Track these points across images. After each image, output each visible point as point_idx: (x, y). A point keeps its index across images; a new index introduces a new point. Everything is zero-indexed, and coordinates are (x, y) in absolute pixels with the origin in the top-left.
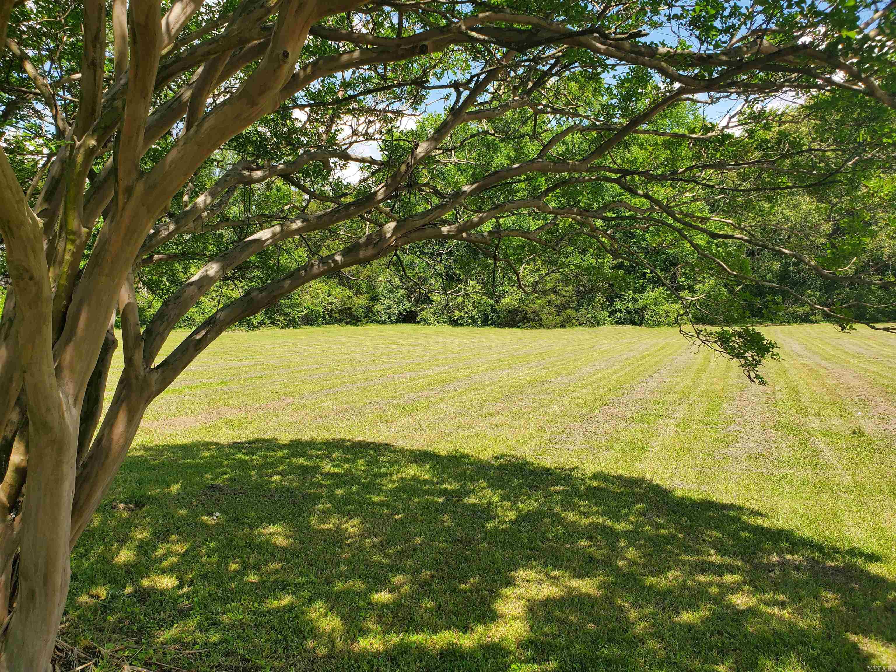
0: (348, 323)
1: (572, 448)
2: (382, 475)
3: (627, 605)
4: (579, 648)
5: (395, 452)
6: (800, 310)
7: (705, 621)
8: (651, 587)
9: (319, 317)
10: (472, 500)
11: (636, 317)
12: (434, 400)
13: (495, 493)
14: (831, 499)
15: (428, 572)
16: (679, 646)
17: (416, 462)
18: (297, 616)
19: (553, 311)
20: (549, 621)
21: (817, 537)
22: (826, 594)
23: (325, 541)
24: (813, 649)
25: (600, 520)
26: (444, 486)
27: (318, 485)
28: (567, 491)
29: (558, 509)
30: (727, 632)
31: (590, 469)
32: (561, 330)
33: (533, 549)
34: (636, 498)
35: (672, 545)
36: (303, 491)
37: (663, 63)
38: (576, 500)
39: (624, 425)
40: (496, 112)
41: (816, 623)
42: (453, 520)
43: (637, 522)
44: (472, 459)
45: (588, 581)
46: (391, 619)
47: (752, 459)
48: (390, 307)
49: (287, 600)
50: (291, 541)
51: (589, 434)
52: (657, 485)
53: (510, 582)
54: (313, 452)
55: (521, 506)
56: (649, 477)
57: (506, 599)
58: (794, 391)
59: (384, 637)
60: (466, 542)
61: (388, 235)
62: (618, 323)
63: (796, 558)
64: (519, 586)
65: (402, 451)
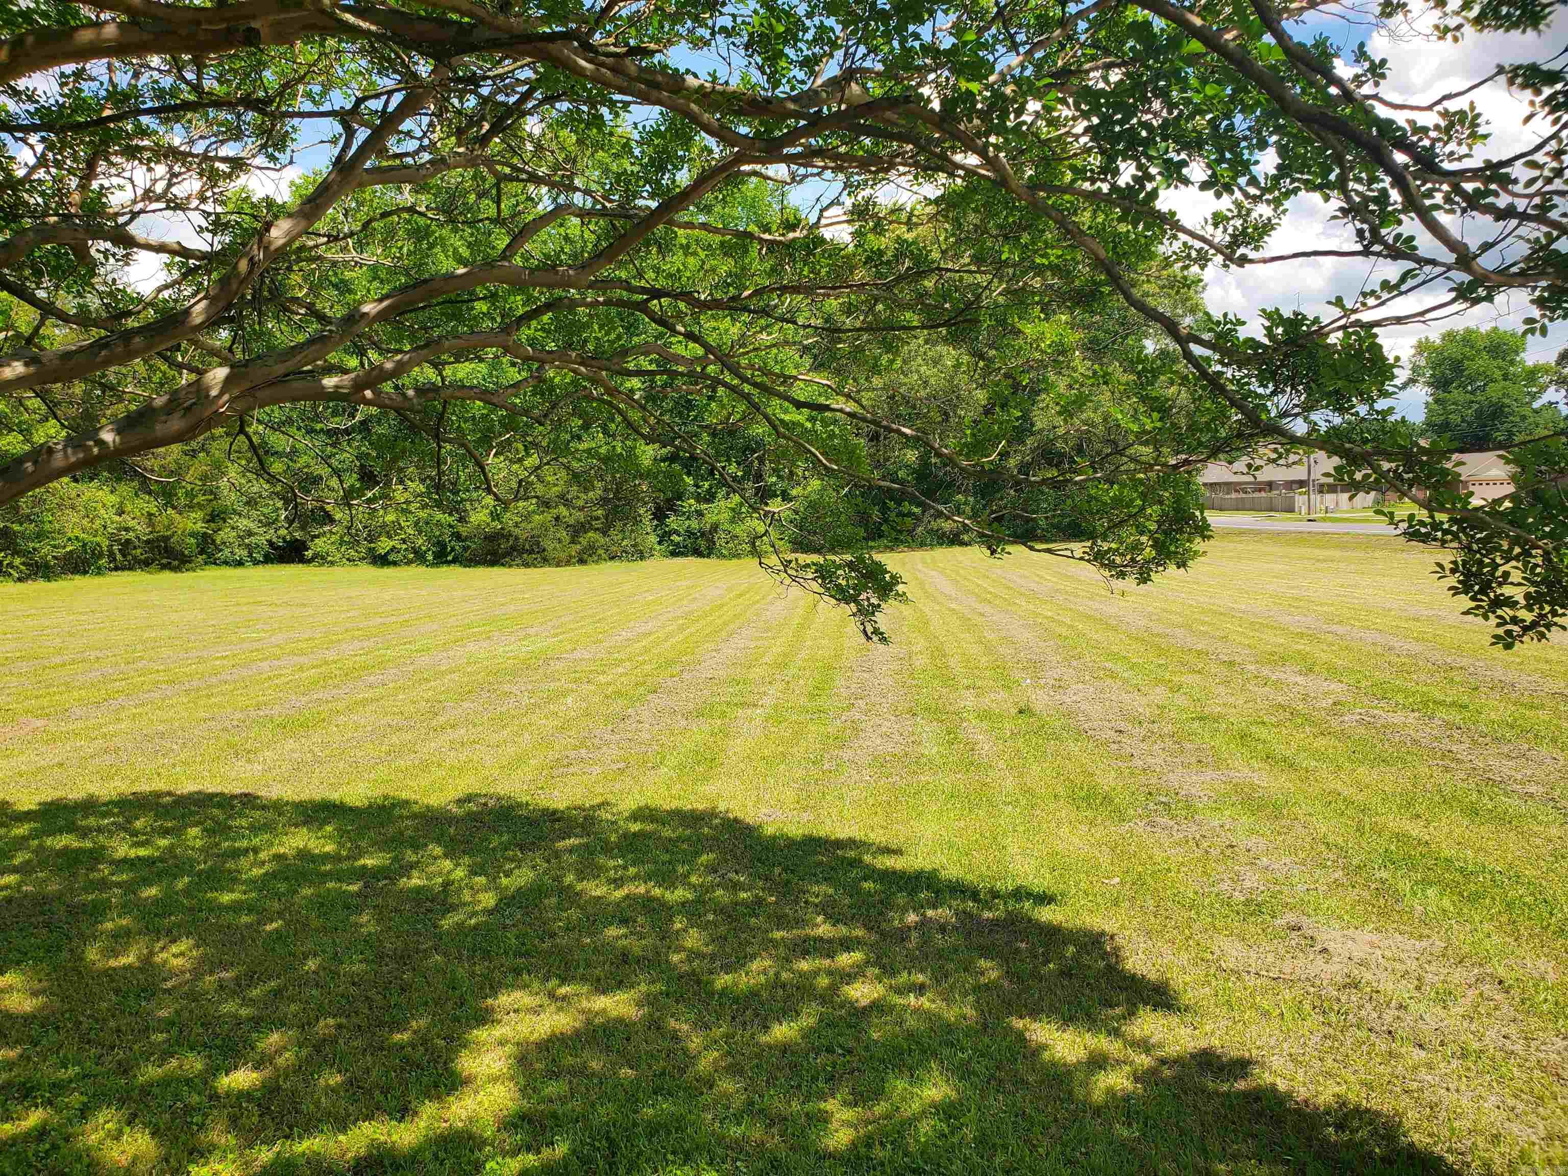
0: (164, 567)
1: (597, 769)
2: (236, 854)
3: (685, 1027)
4: (605, 1112)
5: (264, 808)
6: (947, 526)
7: (806, 1034)
8: (723, 993)
9: (101, 555)
10: (416, 881)
11: (702, 543)
12: (341, 706)
13: (457, 865)
14: (990, 815)
15: (331, 1021)
16: (768, 1082)
17: (305, 823)
18: (55, 1147)
19: (563, 534)
20: (554, 1075)
21: (969, 877)
22: (983, 963)
23: (117, 992)
24: (962, 1050)
25: (642, 890)
26: (362, 862)
27: (104, 885)
28: (587, 846)
29: (570, 878)
30: (840, 1046)
31: (629, 804)
32: (580, 568)
33: (527, 954)
34: (699, 845)
35: (757, 916)
36: (68, 901)
37: (693, 105)
38: (602, 860)
39: (684, 723)
40: (424, 172)
41: (969, 1012)
42: (378, 922)
43: (701, 886)
44: (416, 808)
45: (622, 996)
46: (255, 1119)
47: (880, 763)
48: (250, 534)
49: (34, 1118)
50: (41, 1000)
51: (626, 744)
52: (736, 820)
53: (484, 1018)
54: (92, 821)
55: (504, 881)
56: (722, 807)
57: (478, 1048)
58: (938, 653)
59: (241, 1155)
60: (402, 957)
61: (214, 393)
62: (674, 554)
63: (942, 914)
64: (499, 1022)
65: (277, 806)
